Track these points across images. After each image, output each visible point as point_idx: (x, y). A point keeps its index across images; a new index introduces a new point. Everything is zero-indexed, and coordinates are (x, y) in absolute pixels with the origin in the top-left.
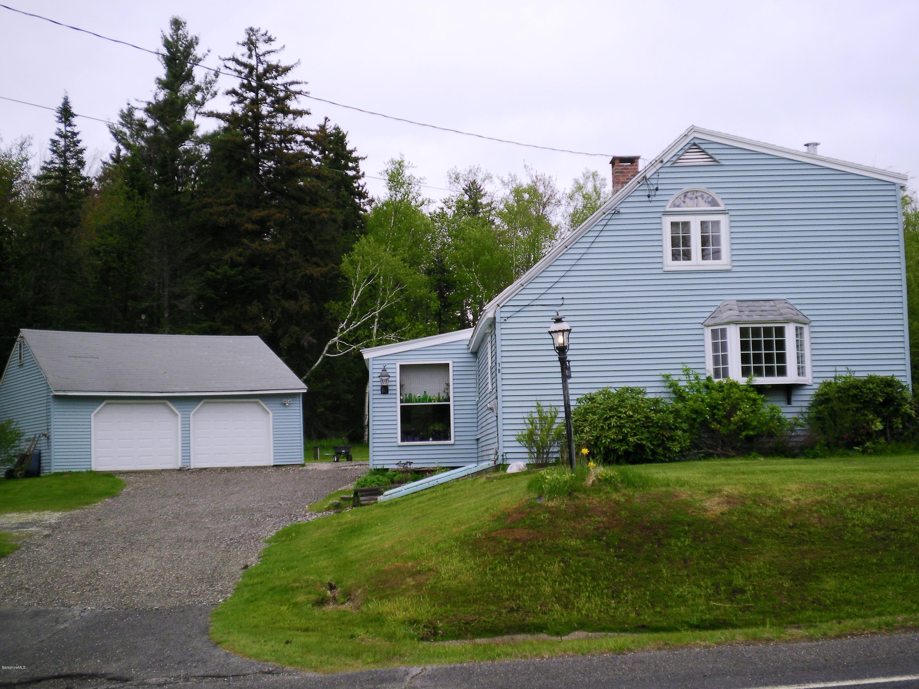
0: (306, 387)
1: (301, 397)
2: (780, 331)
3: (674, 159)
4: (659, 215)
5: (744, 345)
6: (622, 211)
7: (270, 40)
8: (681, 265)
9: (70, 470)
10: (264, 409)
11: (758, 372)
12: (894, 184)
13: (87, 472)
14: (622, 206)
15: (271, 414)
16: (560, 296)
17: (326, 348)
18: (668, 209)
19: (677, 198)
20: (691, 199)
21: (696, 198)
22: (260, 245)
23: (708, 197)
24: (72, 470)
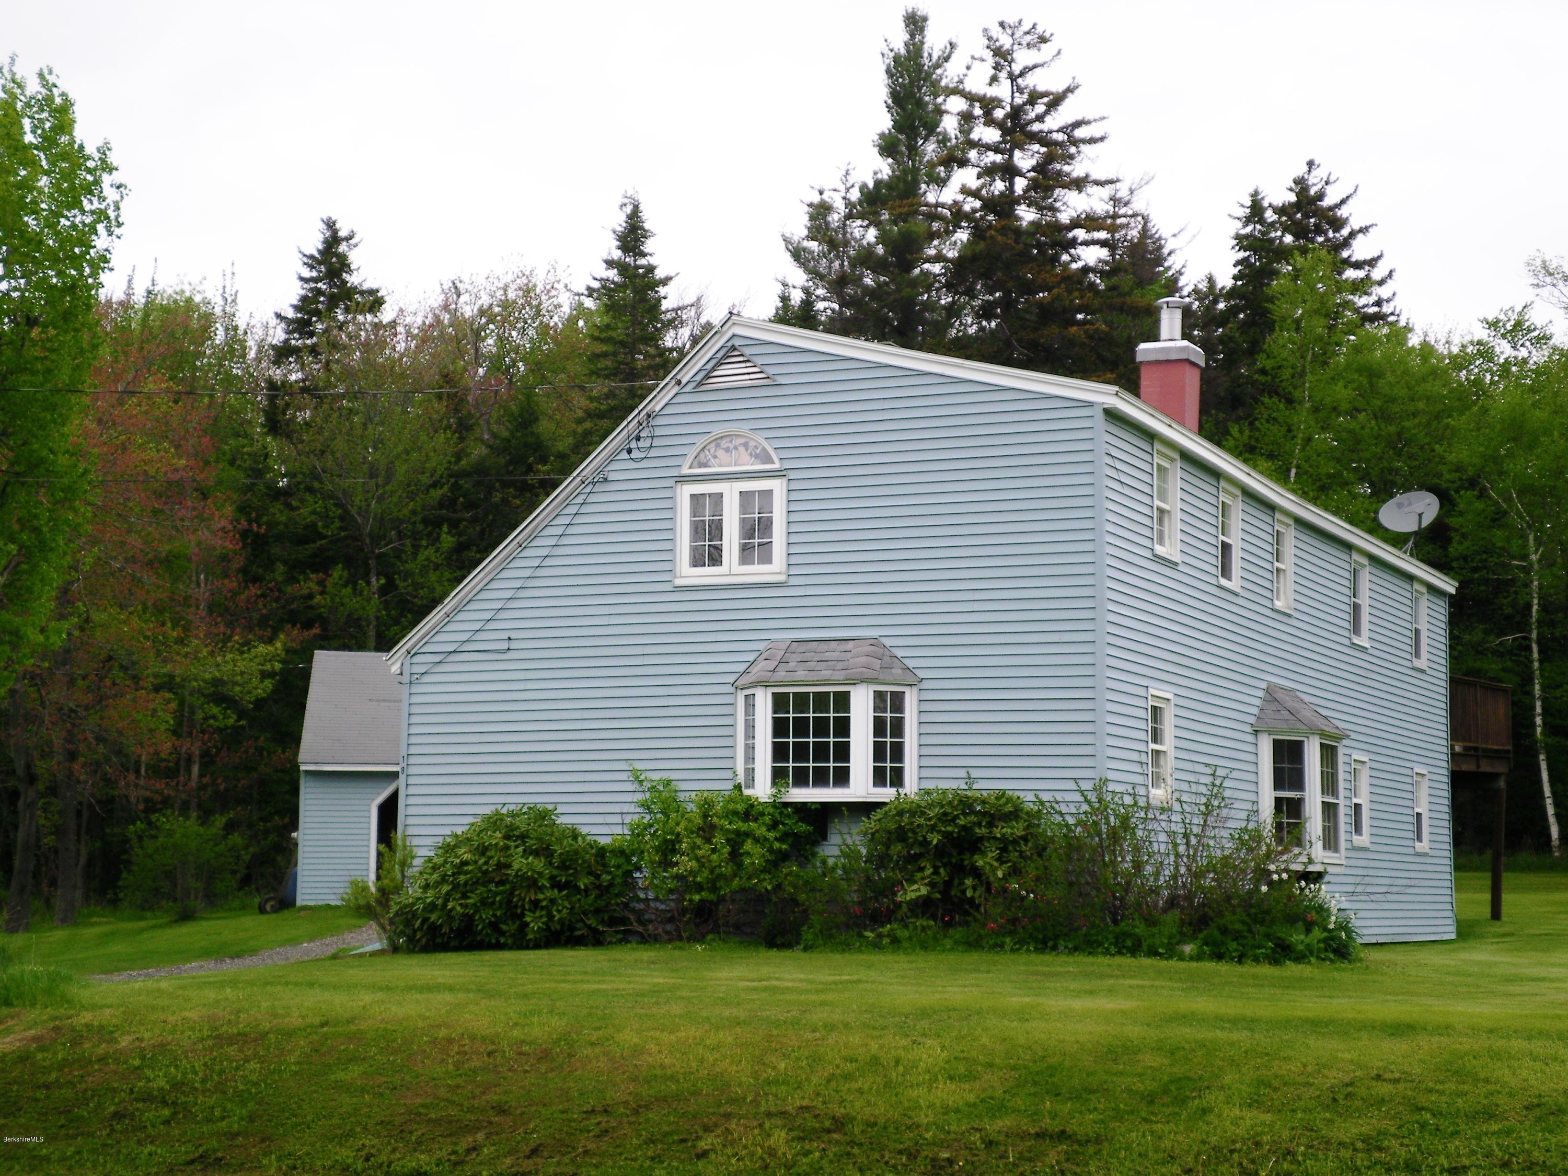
2: (843, 701)
3: (698, 378)
4: (670, 483)
5: (779, 727)
6: (612, 477)
7: (1043, 40)
8: (707, 575)
11: (801, 779)
12: (1090, 404)
14: (613, 466)
16: (505, 635)
18: (686, 471)
19: (703, 450)
20: (727, 450)
21: (736, 448)
23: (756, 447)
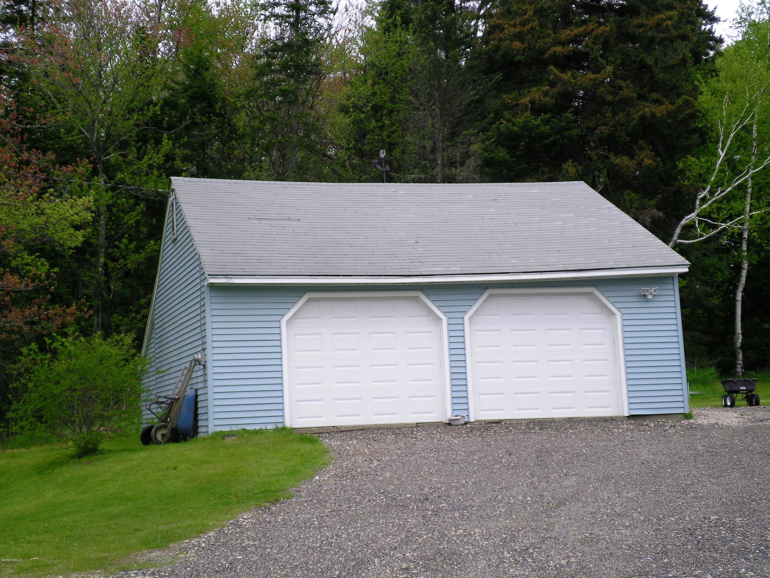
0: (687, 262)
1: (676, 280)
9: (243, 427)
10: (603, 306)
13: (277, 429)
15: (619, 315)
17: (678, 231)
22: (575, 78)
24: (248, 428)
